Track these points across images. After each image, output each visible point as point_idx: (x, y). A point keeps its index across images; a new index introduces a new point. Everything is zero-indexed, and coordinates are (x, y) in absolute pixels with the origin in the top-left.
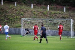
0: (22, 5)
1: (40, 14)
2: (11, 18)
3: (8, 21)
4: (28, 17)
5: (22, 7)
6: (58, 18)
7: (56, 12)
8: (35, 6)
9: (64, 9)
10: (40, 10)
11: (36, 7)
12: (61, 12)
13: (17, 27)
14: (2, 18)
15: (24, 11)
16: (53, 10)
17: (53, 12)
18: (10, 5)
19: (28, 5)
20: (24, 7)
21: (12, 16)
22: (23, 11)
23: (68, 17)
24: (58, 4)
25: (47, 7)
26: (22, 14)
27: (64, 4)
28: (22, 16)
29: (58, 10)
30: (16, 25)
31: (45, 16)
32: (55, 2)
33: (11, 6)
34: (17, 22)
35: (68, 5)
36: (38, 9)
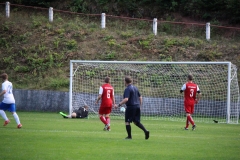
0: (72, 16)
1: (129, 46)
2: (36, 58)
3: (25, 68)
4: (90, 57)
5: (71, 24)
6: (185, 57)
7: (180, 40)
8: (113, 20)
9: (204, 30)
10: (128, 33)
11: (116, 23)
12: (194, 40)
13: (54, 88)
14: (6, 60)
15: (78, 38)
16: (169, 33)
17: (170, 39)
18: (33, 17)
19: (92, 19)
20: (78, 25)
21: (40, 53)
22: (73, 37)
23: (217, 57)
24: (187, 15)
25: (152, 23)
26: (70, 47)
27: (206, 15)
28: (70, 52)
29: (188, 33)
30: (53, 81)
31: (146, 52)
32: (177, 9)
33: (36, 20)
34: (54, 71)
35: (220, 19)
36: (124, 29)
